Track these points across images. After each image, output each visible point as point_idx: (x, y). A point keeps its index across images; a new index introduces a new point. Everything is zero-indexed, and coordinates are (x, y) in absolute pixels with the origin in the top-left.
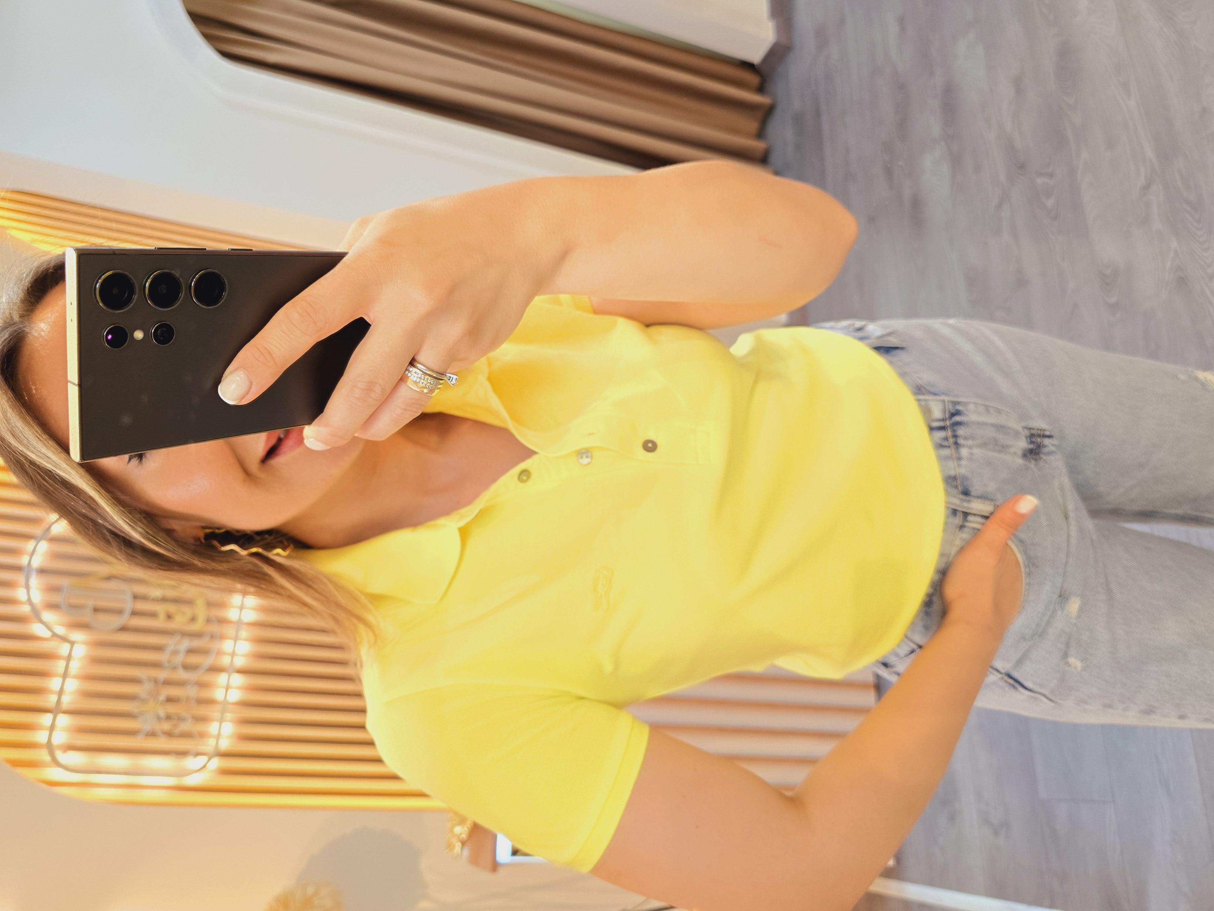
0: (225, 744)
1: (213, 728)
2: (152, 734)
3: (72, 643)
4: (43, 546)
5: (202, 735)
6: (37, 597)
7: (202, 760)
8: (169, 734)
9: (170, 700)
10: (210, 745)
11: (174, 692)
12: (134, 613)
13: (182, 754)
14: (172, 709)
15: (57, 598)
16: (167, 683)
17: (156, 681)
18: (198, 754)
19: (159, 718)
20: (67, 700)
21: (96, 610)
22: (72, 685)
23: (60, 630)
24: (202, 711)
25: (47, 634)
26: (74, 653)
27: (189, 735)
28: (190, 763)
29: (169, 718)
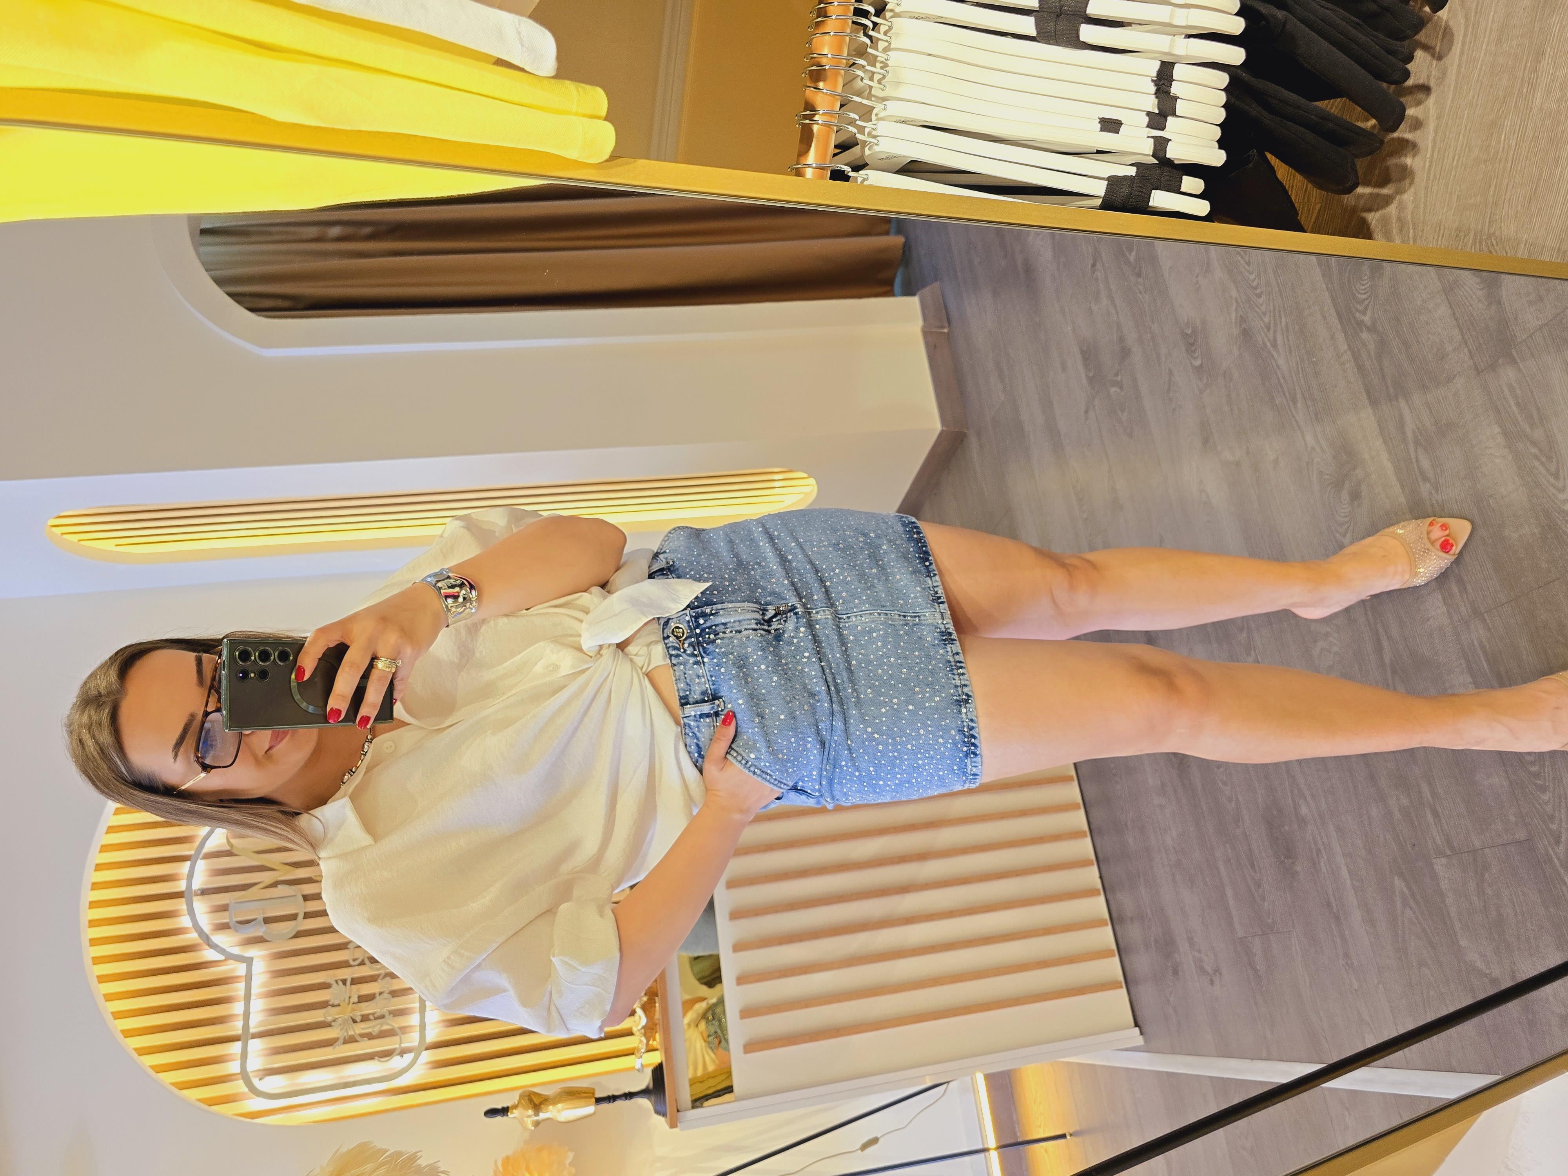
0: (432, 1035)
1: (414, 1020)
2: (351, 1040)
3: (249, 961)
4: (202, 866)
5: (404, 1030)
6: (205, 921)
7: (408, 1057)
8: (370, 1037)
9: (362, 999)
10: (412, 1040)
11: (366, 989)
12: (307, 916)
13: (387, 1054)
14: (367, 1008)
15: (224, 918)
16: (355, 981)
17: (344, 982)
18: (402, 1052)
19: (355, 1021)
20: (256, 1022)
21: (267, 921)
22: (258, 1006)
23: (236, 951)
24: (398, 1003)
25: (221, 957)
26: (254, 972)
27: (390, 1033)
28: (397, 1063)
29: (365, 1018)
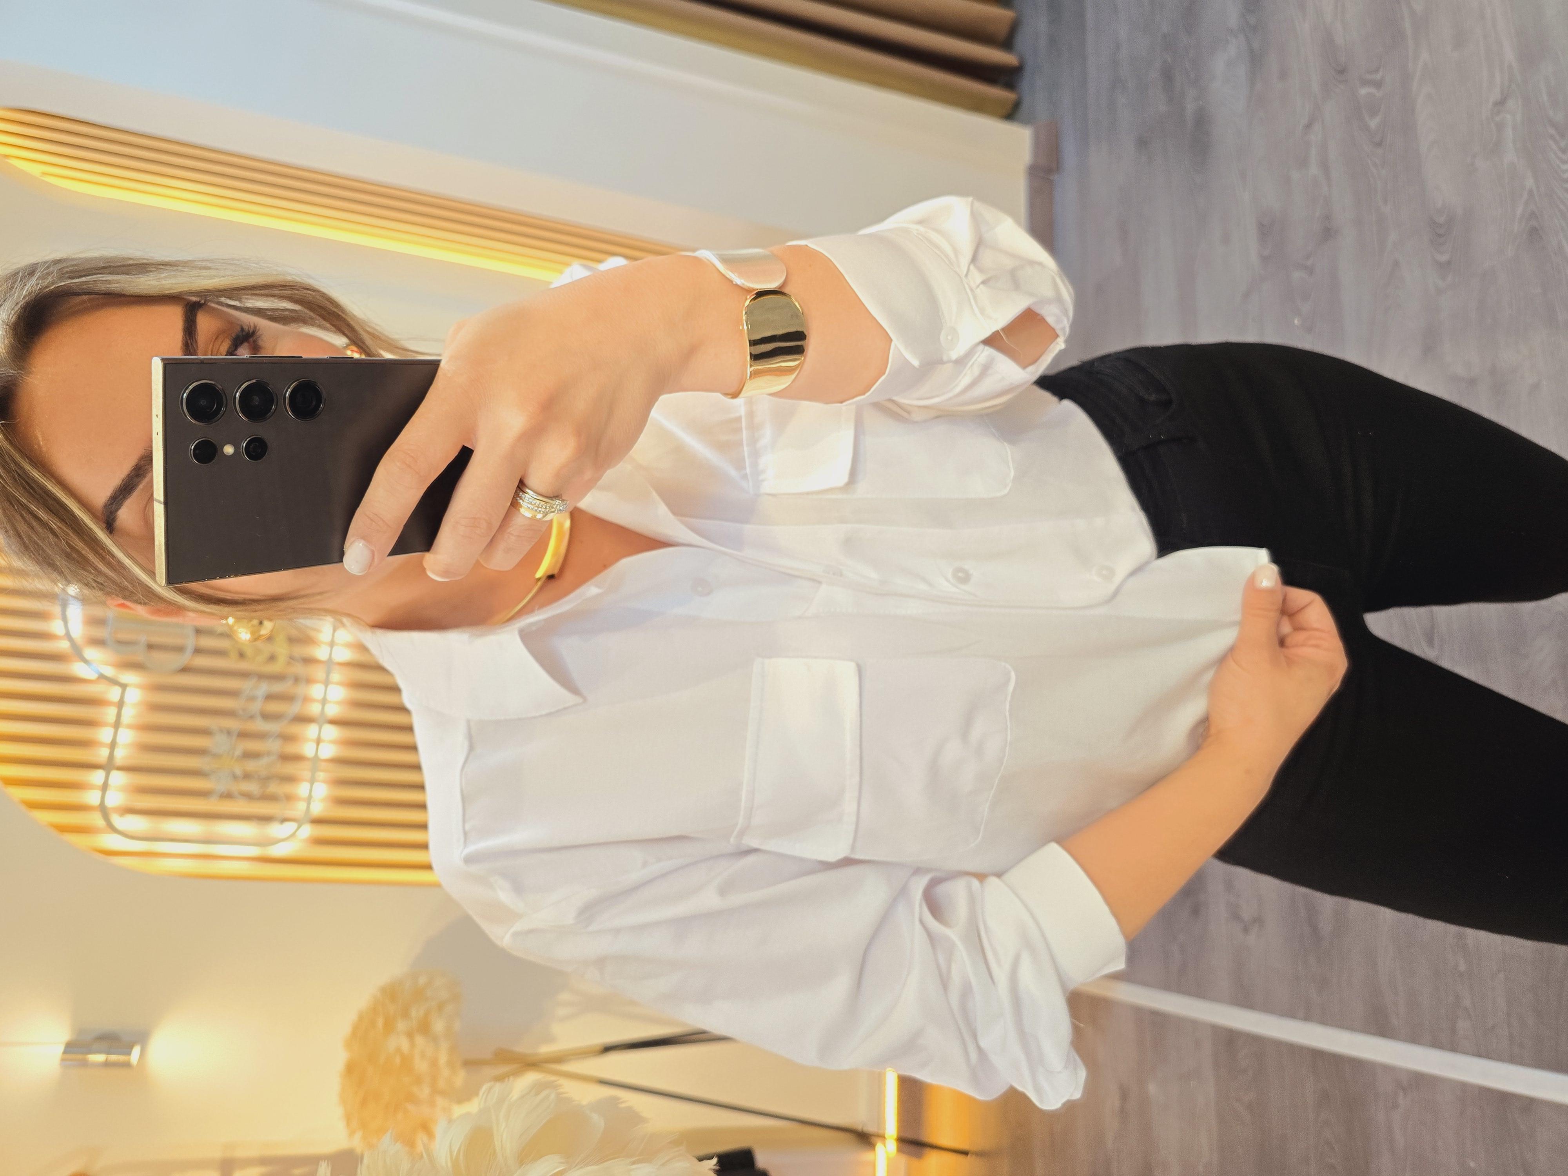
0: (318, 809)
1: (302, 789)
2: (228, 796)
3: (124, 686)
5: (289, 798)
6: (78, 631)
7: (290, 827)
8: (248, 796)
9: (248, 755)
10: (299, 809)
11: (252, 745)
12: (198, 651)
13: (266, 819)
14: (251, 766)
15: (101, 632)
16: (243, 735)
17: (229, 733)
18: (284, 820)
19: (235, 777)
20: (121, 754)
21: (151, 647)
22: (127, 737)
23: (108, 671)
24: (288, 769)
25: (91, 675)
26: (127, 698)
27: (272, 798)
28: (275, 830)
29: (247, 776)
